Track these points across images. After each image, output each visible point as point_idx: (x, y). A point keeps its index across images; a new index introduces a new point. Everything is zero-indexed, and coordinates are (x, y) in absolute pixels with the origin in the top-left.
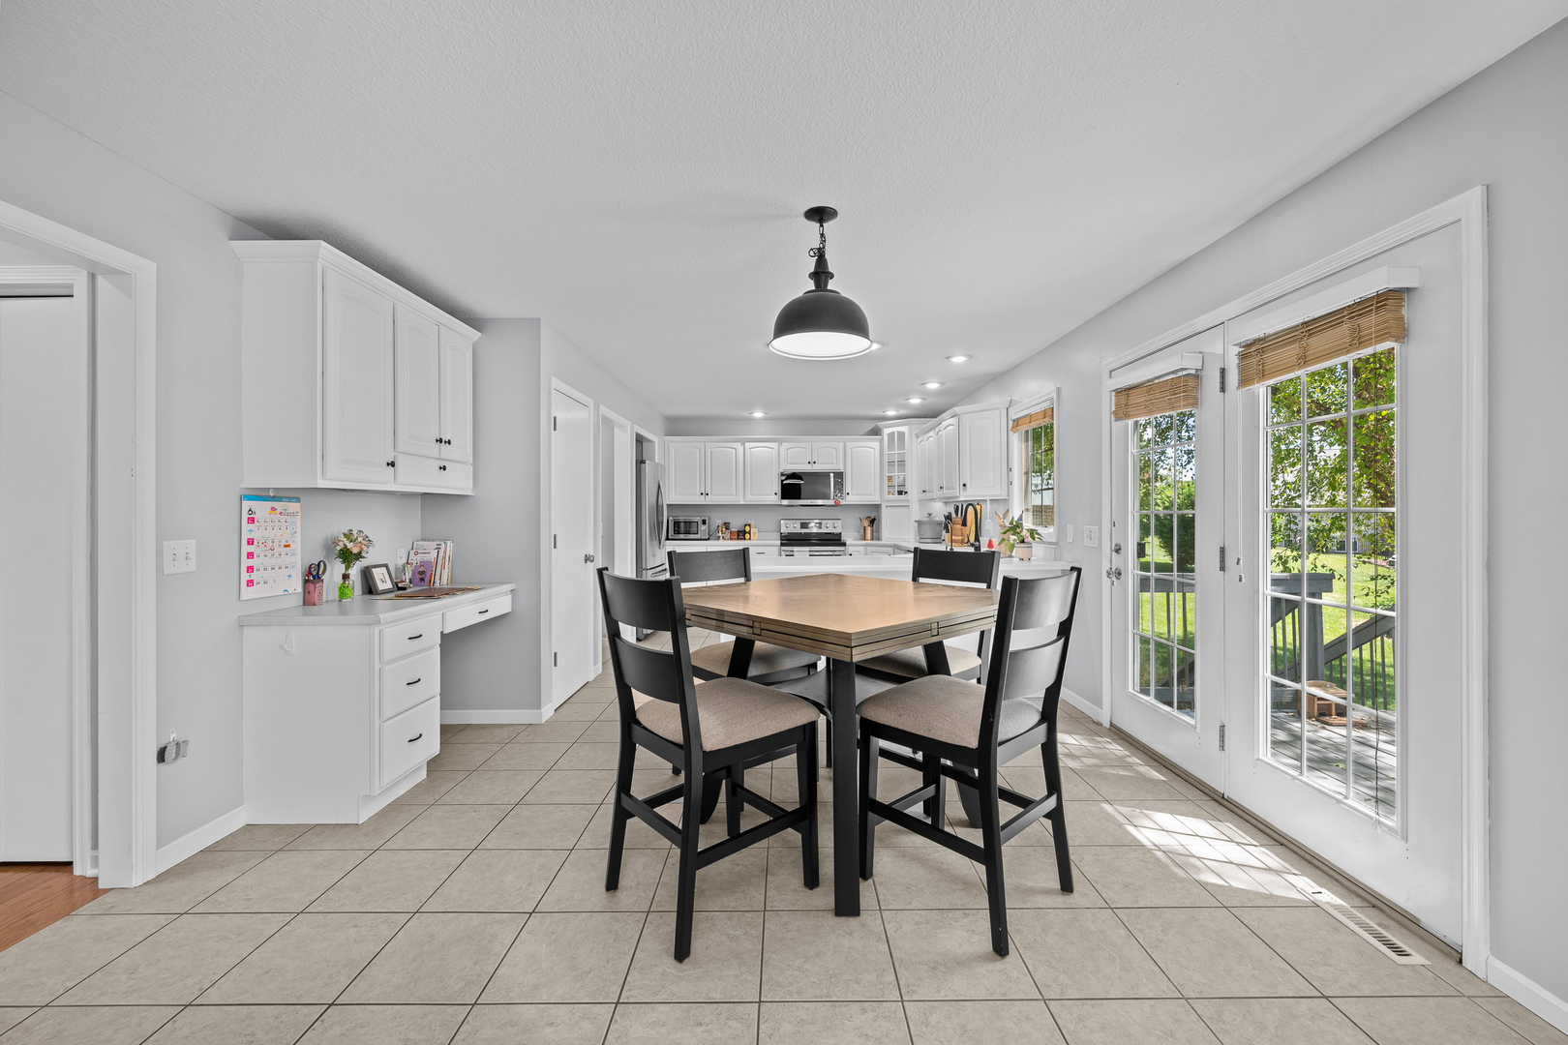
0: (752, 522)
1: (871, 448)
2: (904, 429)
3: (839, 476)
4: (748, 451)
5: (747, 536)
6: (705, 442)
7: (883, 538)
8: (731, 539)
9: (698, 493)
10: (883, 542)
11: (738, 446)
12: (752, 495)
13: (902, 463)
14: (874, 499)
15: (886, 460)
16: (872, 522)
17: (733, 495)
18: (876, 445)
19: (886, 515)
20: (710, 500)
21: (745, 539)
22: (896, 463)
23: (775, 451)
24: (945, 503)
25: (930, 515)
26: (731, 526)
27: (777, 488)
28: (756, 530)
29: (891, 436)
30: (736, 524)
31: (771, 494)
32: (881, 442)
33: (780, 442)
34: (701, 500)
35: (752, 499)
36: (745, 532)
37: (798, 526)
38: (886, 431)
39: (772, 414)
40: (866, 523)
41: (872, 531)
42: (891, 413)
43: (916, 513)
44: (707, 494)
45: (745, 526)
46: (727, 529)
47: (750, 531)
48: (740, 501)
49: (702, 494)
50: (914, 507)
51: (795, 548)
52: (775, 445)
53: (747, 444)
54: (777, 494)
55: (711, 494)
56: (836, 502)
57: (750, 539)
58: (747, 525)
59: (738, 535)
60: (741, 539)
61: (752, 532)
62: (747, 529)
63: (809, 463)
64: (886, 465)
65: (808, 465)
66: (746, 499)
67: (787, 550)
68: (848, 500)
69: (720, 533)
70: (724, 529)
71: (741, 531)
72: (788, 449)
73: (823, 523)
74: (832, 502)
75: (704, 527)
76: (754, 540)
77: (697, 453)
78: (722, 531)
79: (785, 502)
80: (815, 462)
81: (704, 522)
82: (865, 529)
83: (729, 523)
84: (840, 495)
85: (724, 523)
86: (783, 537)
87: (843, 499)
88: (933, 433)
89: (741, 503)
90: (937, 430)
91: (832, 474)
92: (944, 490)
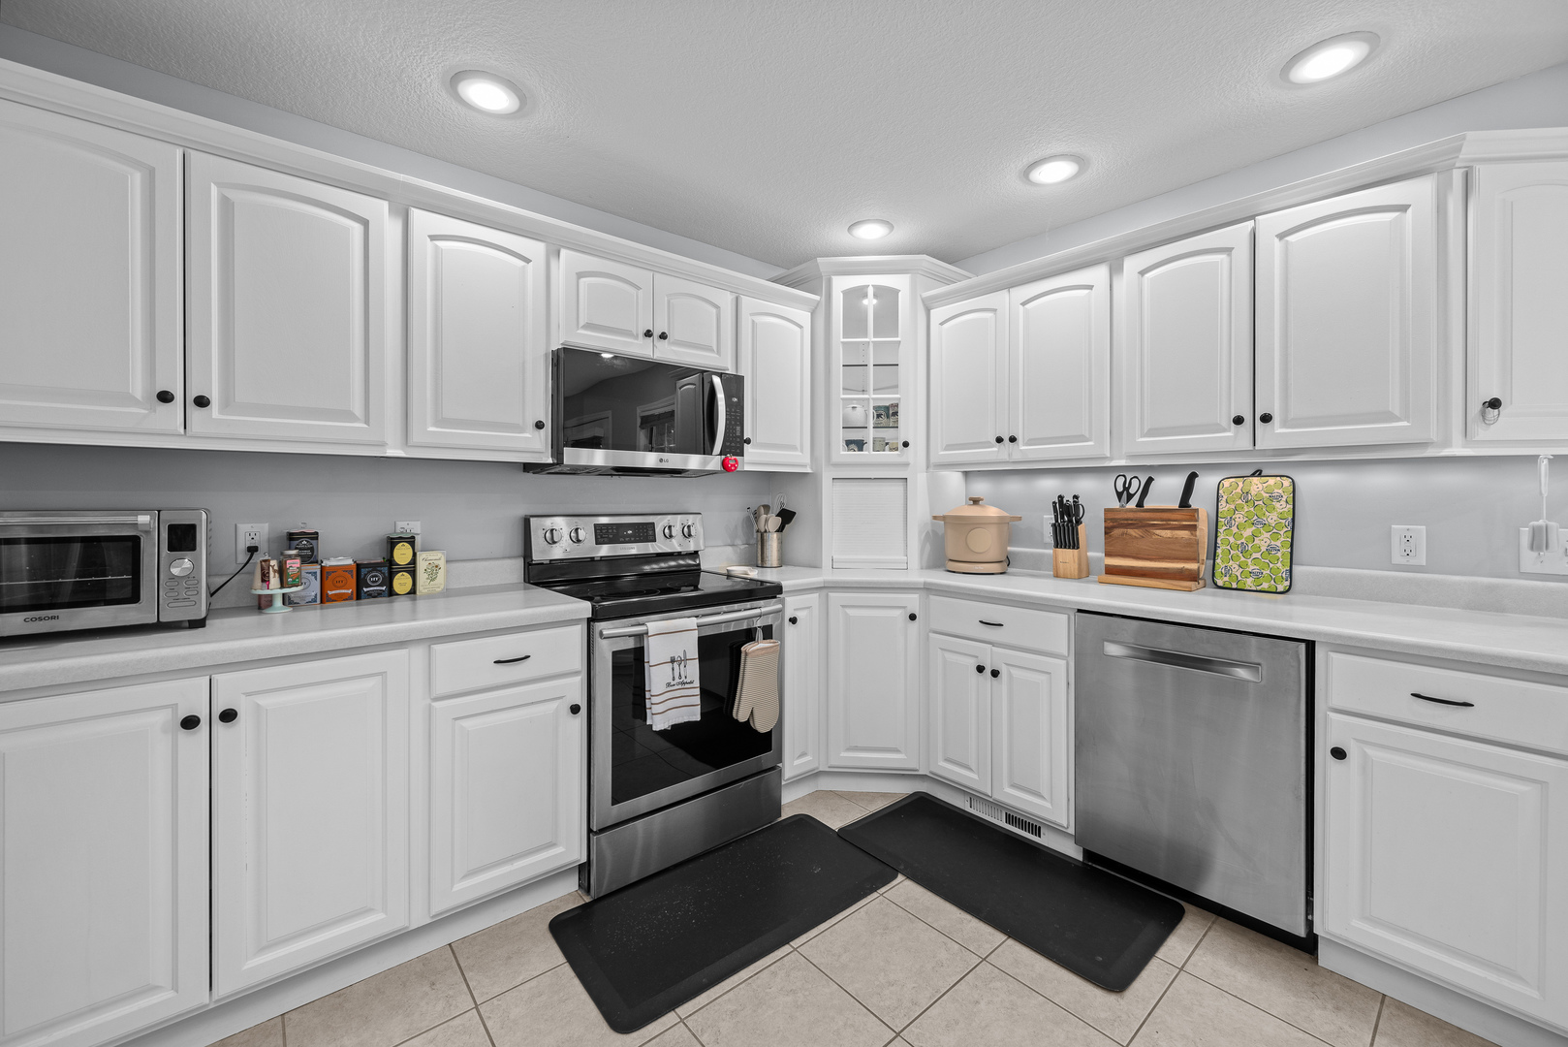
0: (414, 527)
1: (790, 322)
2: (901, 281)
3: (735, 385)
4: (423, 250)
5: (402, 582)
6: (188, 148)
7: (826, 562)
8: (324, 599)
10: (826, 575)
11: (378, 210)
12: (441, 421)
13: (889, 367)
14: (794, 458)
15: (839, 358)
16: (787, 516)
17: (349, 416)
18: (804, 317)
19: (833, 506)
20: (210, 431)
21: (391, 593)
22: (872, 367)
23: (534, 272)
24: (966, 474)
25: (976, 502)
26: (322, 547)
27: (539, 402)
28: (438, 558)
30: (347, 537)
31: (519, 423)
32: (821, 313)
33: (553, 245)
34: (163, 429)
35: (434, 439)
36: (390, 568)
37: (587, 534)
38: (841, 284)
40: (774, 522)
41: (781, 542)
42: (871, 235)
43: (921, 501)
44: (202, 402)
45: (392, 543)
46: (309, 557)
47: (414, 561)
48: (383, 445)
49: (165, 397)
50: (920, 480)
51: (654, 624)
52: (535, 249)
53: (418, 216)
54: (539, 425)
55: (227, 404)
56: (724, 464)
57: (413, 592)
58: (401, 539)
59: (360, 583)
60: (370, 595)
61: (421, 566)
62: (402, 554)
63: (648, 334)
64: (838, 372)
65: (642, 340)
66: (416, 437)
67: (616, 633)
68: (752, 459)
69: (274, 580)
70: (294, 565)
71: (374, 567)
72: (580, 275)
73: (660, 523)
74: (714, 462)
75: (181, 566)
76: (430, 596)
77: (136, 179)
78: (282, 572)
79: (573, 456)
80: (663, 336)
81: (182, 538)
82: (762, 537)
83: (315, 536)
84: (736, 444)
85: (291, 537)
86: (541, 575)
87: (742, 454)
88: (1098, 275)
89: (391, 452)
90: (1132, 264)
91: (717, 380)
92: (1276, 428)
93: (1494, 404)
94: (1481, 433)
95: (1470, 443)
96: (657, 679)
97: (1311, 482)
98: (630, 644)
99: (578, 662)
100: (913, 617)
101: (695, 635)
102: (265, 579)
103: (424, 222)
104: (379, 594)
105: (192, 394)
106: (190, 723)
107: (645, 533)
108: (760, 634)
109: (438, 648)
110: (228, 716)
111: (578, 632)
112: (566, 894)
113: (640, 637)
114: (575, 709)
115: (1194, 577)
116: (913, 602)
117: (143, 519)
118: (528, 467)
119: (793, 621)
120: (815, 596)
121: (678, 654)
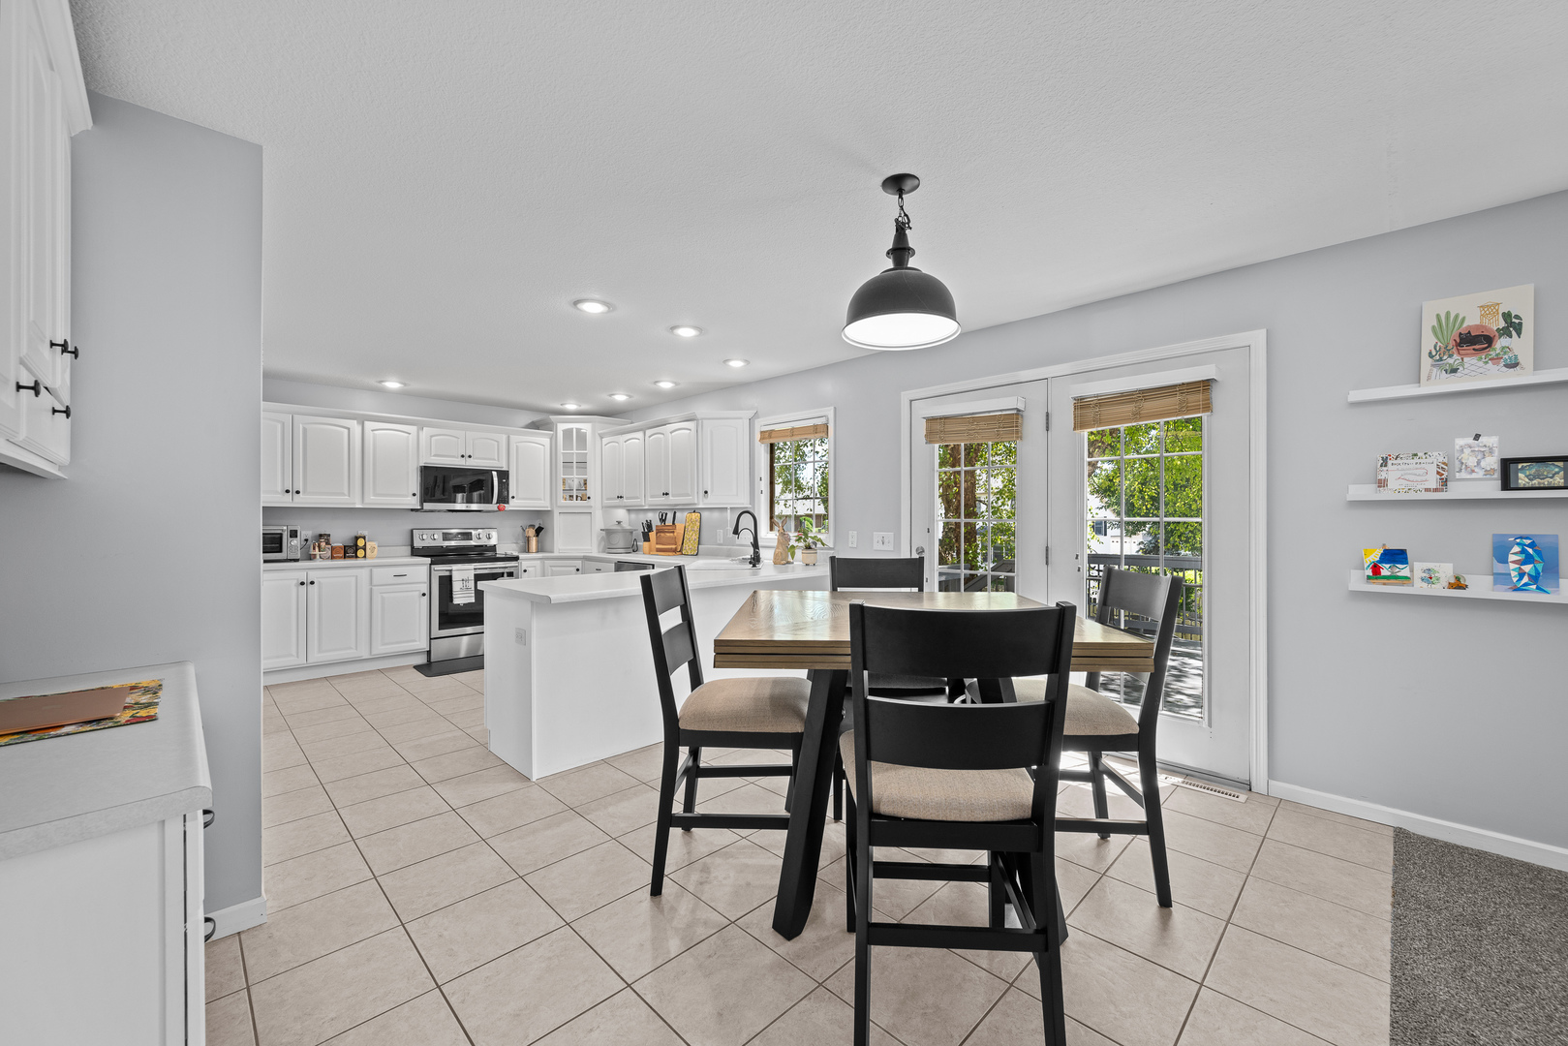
0: (361, 532)
1: (539, 443)
2: (586, 427)
3: (504, 475)
4: (369, 434)
5: (360, 553)
6: (294, 414)
7: (556, 550)
8: (332, 558)
9: (280, 489)
10: (555, 554)
11: (354, 425)
12: (375, 494)
13: (582, 464)
14: (543, 504)
15: (561, 459)
16: (539, 531)
17: (343, 494)
18: (546, 441)
19: (559, 526)
20: (300, 501)
21: (357, 557)
22: (575, 463)
23: (412, 438)
24: (629, 510)
25: (619, 523)
26: (332, 539)
27: (414, 484)
28: (374, 544)
29: (568, 433)
30: (340, 535)
31: (407, 493)
32: (553, 439)
33: (421, 426)
34: (286, 501)
35: (373, 501)
36: (356, 548)
37: (438, 536)
38: (561, 427)
39: (416, 386)
40: (531, 532)
41: (538, 542)
42: (571, 407)
43: (599, 522)
44: (298, 492)
45: (357, 538)
46: (328, 543)
47: (365, 545)
48: (355, 504)
49: (287, 491)
50: (598, 514)
51: (455, 567)
52: (413, 429)
53: (366, 423)
54: (414, 495)
55: (304, 492)
56: (498, 507)
57: (365, 556)
58: (360, 537)
59: (345, 552)
60: (349, 557)
61: (368, 547)
62: (361, 542)
63: (463, 456)
64: (560, 465)
65: (460, 459)
66: (366, 501)
67: (441, 569)
68: (513, 505)
69: (317, 549)
70: (323, 544)
71: (350, 547)
72: (432, 436)
73: (473, 532)
74: (493, 506)
75: (295, 542)
76: (372, 558)
77: (279, 426)
78: (319, 547)
79: (428, 506)
80: (470, 457)
81: (294, 534)
82: (528, 539)
83: (329, 535)
84: (504, 499)
85: (321, 536)
86: (416, 552)
87: (508, 503)
88: (640, 435)
89: (357, 506)
90: (649, 432)
91: (494, 473)
92: (670, 497)
93: (706, 492)
94: (706, 501)
95: (704, 504)
96: (456, 586)
97: (705, 514)
98: (447, 574)
99: (425, 578)
100: (578, 570)
101: (473, 573)
102: (314, 549)
103: (368, 424)
104: (352, 557)
105: (295, 490)
106: (302, 584)
107: (467, 536)
108: (505, 575)
109: (375, 570)
110: (312, 583)
111: (425, 569)
112: (422, 660)
113: (451, 571)
114: (424, 595)
115: (675, 551)
116: (578, 564)
117: (285, 528)
118: (412, 510)
119: (525, 571)
120: (539, 562)
121: (465, 578)
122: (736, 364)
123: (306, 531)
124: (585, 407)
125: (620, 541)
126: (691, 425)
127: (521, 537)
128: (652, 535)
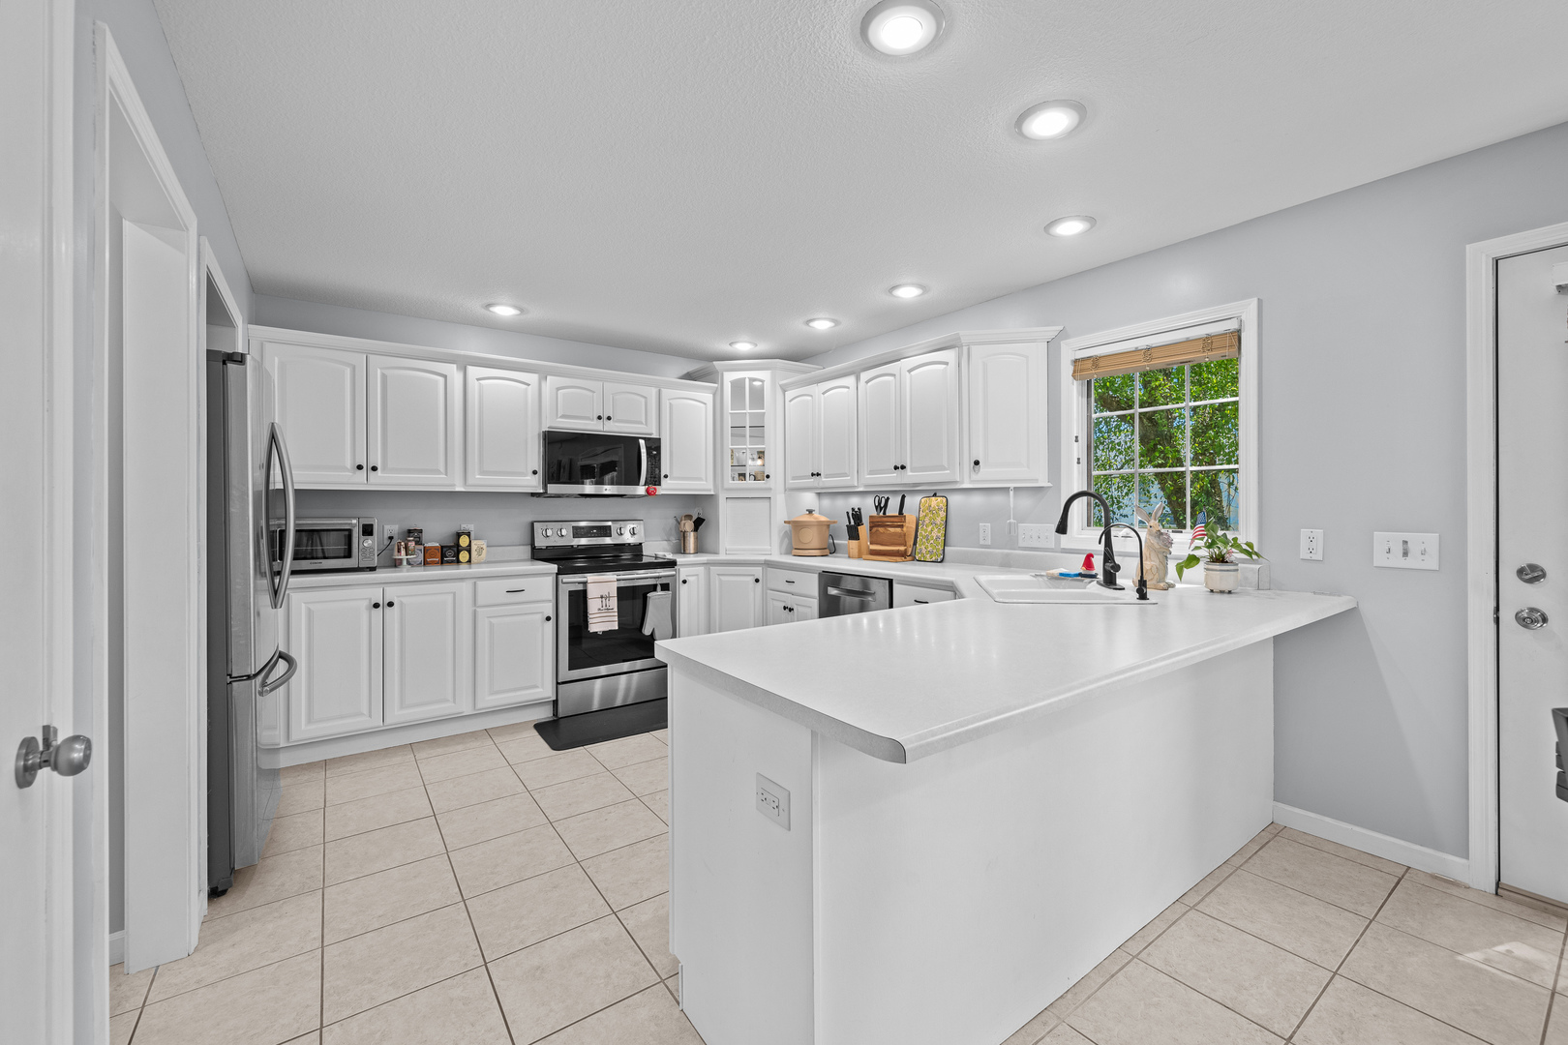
0: (470, 527)
1: (696, 401)
2: (764, 375)
3: (654, 446)
4: (474, 386)
5: (464, 556)
6: (368, 353)
7: (722, 550)
8: (425, 563)
9: (349, 463)
10: (722, 557)
11: (452, 370)
12: (482, 473)
13: (758, 428)
14: (703, 486)
15: (728, 423)
16: (698, 523)
17: (438, 472)
18: (708, 397)
19: (726, 515)
20: (379, 482)
21: (458, 562)
22: (748, 428)
23: (532, 391)
25: (810, 512)
26: (425, 537)
27: (534, 458)
28: (482, 543)
29: (738, 386)
30: (436, 532)
31: (524, 472)
32: (718, 395)
33: (543, 375)
34: (358, 482)
35: (479, 482)
36: (458, 549)
37: (566, 531)
38: (729, 377)
39: (537, 314)
40: (689, 525)
41: (697, 539)
42: (743, 347)
43: (781, 511)
44: (374, 469)
45: (459, 535)
46: (419, 542)
47: (470, 545)
48: (454, 485)
49: (360, 467)
50: (780, 499)
51: (590, 577)
52: (532, 378)
53: (470, 369)
54: (535, 472)
55: (384, 469)
56: (647, 491)
57: (469, 561)
58: (464, 533)
59: (443, 555)
60: (448, 562)
61: (474, 548)
62: (464, 541)
63: (599, 418)
64: (728, 431)
65: (596, 421)
66: (470, 481)
67: (572, 581)
68: (666, 487)
69: (403, 552)
70: (412, 545)
71: (450, 547)
72: (558, 389)
73: (614, 527)
74: (641, 490)
75: (368, 542)
76: (479, 563)
77: (348, 371)
78: (406, 548)
79: (553, 489)
80: (609, 418)
81: (368, 530)
82: (683, 536)
83: (421, 531)
84: (655, 479)
85: (410, 532)
86: (538, 555)
87: (660, 485)
88: (850, 381)
89: (458, 489)
90: (864, 376)
91: (642, 442)
92: (908, 472)
93: (977, 463)
94: (974, 477)
95: (972, 482)
96: (593, 606)
97: (955, 500)
98: (580, 587)
99: (550, 594)
100: (757, 581)
101: (615, 585)
102: (399, 551)
103: (474, 372)
104: (452, 562)
105: (370, 466)
106: (376, 606)
107: (605, 531)
108: (659, 588)
109: (481, 584)
110: (391, 604)
111: (550, 581)
112: (544, 714)
113: (585, 583)
114: (548, 619)
115: (903, 555)
116: (758, 572)
117: (354, 521)
118: (533, 495)
119: (684, 582)
120: (702, 568)
121: (605, 593)
122: (1070, 229)
123: (389, 525)
124: (763, 347)
125: (812, 538)
126: (949, 355)
127: (674, 532)
128: (864, 530)
